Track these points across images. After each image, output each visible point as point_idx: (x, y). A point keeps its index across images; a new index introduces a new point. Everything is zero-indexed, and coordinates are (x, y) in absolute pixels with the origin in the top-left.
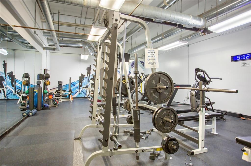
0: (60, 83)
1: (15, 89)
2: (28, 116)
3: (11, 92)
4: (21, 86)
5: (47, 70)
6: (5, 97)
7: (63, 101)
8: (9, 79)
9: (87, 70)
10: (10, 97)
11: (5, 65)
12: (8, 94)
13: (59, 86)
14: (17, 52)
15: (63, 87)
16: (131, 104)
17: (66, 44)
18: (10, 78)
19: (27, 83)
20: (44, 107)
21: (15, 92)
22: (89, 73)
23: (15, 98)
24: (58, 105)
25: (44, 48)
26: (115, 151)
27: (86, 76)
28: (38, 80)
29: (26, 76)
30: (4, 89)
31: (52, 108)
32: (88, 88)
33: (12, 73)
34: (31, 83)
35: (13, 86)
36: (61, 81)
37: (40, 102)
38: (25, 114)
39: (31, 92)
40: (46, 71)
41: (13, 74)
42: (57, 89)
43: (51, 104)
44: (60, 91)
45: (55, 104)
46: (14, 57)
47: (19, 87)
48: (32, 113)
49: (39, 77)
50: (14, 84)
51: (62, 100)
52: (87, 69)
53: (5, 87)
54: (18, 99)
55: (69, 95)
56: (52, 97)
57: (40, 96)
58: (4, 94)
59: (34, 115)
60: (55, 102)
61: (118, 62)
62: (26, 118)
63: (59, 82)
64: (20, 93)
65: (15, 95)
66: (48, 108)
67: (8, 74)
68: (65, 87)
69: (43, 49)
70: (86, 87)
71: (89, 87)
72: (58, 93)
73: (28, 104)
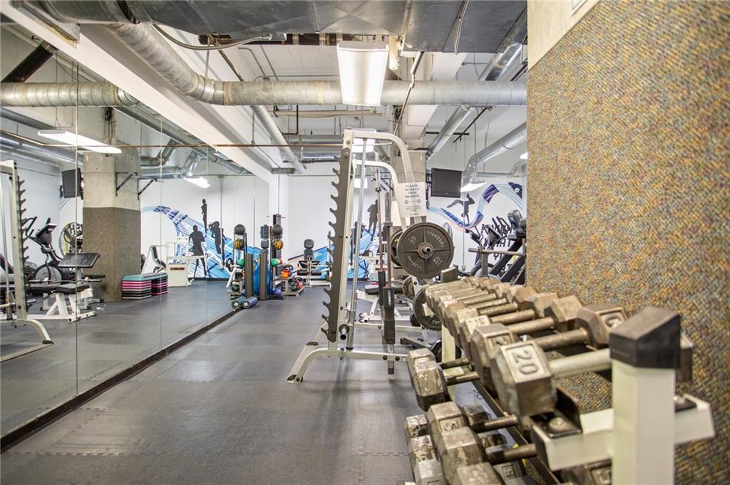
0: (309, 244)
1: (223, 258)
2: (242, 308)
3: (216, 264)
4: (234, 251)
5: (280, 216)
6: (205, 274)
7: (314, 286)
8: (212, 236)
9: (369, 213)
10: (215, 274)
11: (204, 208)
12: (211, 268)
13: (306, 251)
14: (226, 180)
15: (316, 255)
16: (414, 286)
17: (319, 155)
18: (214, 236)
19: (241, 244)
20: (272, 295)
21: (224, 264)
22: (374, 219)
23: (222, 277)
24: (299, 292)
25: (273, 171)
26: (348, 352)
27: (367, 228)
28: (262, 237)
29: (240, 230)
30: (204, 256)
31: (287, 297)
32: (368, 255)
33: (217, 223)
34: (248, 245)
35: (219, 252)
36: (310, 240)
37: (264, 283)
38: (236, 304)
39: (247, 263)
40: (277, 218)
41: (220, 227)
42: (302, 259)
43: (287, 289)
44: (306, 262)
45: (293, 291)
46: (221, 190)
47: (230, 254)
48: (248, 303)
49: (264, 230)
50: (221, 246)
51: (312, 283)
52: (368, 211)
53: (205, 252)
54: (228, 279)
55: (328, 272)
56: (290, 276)
57: (264, 270)
58: (203, 267)
59: (252, 306)
60: (293, 286)
61: (427, 194)
62: (237, 311)
63: (306, 241)
64: (231, 266)
65: (222, 270)
66: (279, 297)
67: (210, 226)
68: (321, 254)
69: (270, 173)
70: (363, 255)
71: (370, 254)
72: (304, 266)
73: (244, 287)
